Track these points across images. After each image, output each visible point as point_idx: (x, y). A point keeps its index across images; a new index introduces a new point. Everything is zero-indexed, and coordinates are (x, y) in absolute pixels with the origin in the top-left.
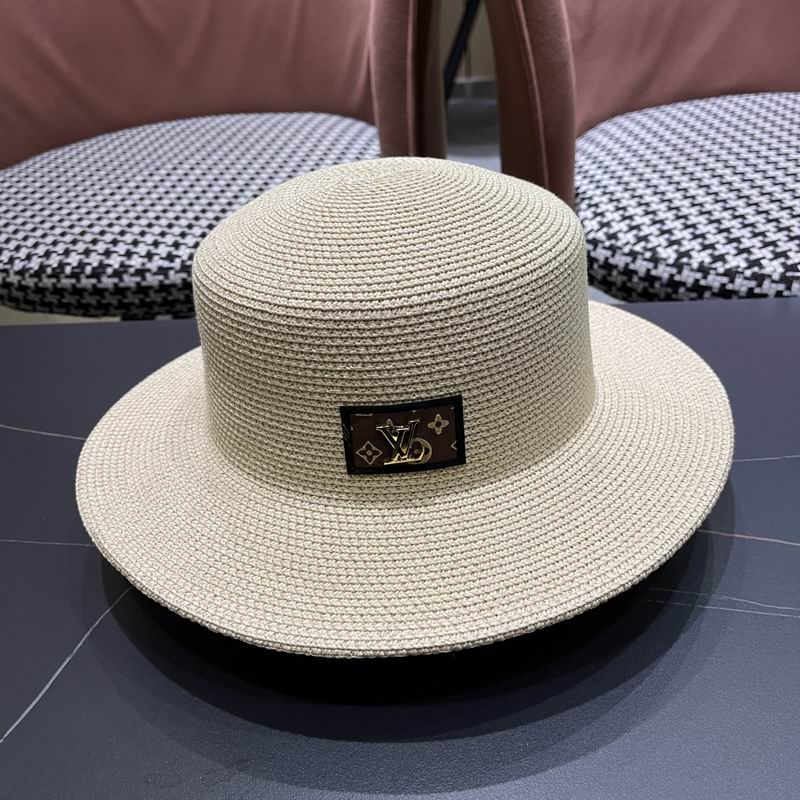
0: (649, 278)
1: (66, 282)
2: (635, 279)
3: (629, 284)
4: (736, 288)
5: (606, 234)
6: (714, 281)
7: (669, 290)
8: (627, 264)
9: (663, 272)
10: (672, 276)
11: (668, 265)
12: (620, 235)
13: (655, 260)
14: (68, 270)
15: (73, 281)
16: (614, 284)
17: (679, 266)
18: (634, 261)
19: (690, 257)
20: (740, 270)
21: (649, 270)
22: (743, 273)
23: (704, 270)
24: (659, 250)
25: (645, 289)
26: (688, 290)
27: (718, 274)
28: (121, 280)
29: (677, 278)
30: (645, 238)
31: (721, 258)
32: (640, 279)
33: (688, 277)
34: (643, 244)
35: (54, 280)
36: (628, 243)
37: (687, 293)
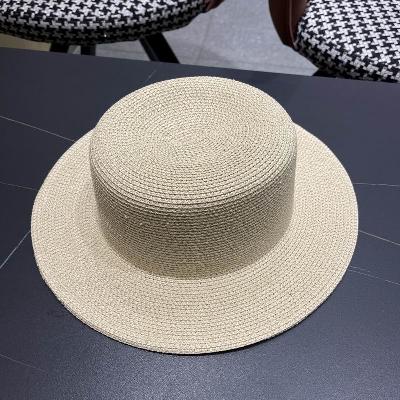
0: (337, 61)
1: (22, 22)
2: (329, 60)
3: (326, 62)
4: (382, 75)
5: (319, 30)
6: (371, 69)
7: (346, 69)
8: (327, 51)
9: (345, 59)
10: (349, 62)
11: (348, 55)
12: (327, 32)
13: (342, 51)
14: (22, 14)
15: (25, 21)
16: (318, 60)
17: (354, 57)
18: (331, 49)
19: (361, 52)
20: (386, 64)
21: (337, 56)
22: (387, 66)
23: (367, 61)
24: (346, 45)
25: (334, 66)
26: (356, 71)
27: (374, 65)
28: (51, 24)
29: (352, 63)
30: (339, 37)
31: (378, 56)
32: (332, 60)
33: (358, 64)
34: (338, 40)
35: (15, 19)
36: (330, 38)
37: (355, 73)
